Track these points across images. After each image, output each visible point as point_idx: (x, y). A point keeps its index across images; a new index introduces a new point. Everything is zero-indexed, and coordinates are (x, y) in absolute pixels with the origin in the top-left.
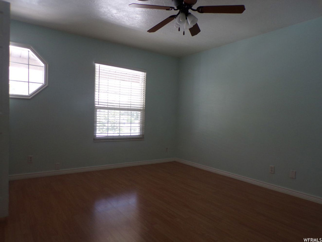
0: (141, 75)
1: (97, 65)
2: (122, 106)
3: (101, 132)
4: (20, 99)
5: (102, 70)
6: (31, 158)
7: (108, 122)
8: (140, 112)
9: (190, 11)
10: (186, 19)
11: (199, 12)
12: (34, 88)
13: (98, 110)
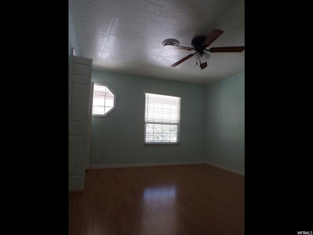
0: (177, 99)
1: (147, 94)
2: (164, 121)
3: (149, 139)
4: (99, 117)
5: (149, 97)
6: (104, 155)
7: (154, 132)
8: (176, 126)
9: (204, 51)
10: (202, 56)
11: (211, 52)
12: (107, 110)
13: (147, 124)
